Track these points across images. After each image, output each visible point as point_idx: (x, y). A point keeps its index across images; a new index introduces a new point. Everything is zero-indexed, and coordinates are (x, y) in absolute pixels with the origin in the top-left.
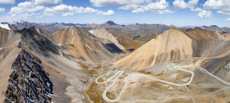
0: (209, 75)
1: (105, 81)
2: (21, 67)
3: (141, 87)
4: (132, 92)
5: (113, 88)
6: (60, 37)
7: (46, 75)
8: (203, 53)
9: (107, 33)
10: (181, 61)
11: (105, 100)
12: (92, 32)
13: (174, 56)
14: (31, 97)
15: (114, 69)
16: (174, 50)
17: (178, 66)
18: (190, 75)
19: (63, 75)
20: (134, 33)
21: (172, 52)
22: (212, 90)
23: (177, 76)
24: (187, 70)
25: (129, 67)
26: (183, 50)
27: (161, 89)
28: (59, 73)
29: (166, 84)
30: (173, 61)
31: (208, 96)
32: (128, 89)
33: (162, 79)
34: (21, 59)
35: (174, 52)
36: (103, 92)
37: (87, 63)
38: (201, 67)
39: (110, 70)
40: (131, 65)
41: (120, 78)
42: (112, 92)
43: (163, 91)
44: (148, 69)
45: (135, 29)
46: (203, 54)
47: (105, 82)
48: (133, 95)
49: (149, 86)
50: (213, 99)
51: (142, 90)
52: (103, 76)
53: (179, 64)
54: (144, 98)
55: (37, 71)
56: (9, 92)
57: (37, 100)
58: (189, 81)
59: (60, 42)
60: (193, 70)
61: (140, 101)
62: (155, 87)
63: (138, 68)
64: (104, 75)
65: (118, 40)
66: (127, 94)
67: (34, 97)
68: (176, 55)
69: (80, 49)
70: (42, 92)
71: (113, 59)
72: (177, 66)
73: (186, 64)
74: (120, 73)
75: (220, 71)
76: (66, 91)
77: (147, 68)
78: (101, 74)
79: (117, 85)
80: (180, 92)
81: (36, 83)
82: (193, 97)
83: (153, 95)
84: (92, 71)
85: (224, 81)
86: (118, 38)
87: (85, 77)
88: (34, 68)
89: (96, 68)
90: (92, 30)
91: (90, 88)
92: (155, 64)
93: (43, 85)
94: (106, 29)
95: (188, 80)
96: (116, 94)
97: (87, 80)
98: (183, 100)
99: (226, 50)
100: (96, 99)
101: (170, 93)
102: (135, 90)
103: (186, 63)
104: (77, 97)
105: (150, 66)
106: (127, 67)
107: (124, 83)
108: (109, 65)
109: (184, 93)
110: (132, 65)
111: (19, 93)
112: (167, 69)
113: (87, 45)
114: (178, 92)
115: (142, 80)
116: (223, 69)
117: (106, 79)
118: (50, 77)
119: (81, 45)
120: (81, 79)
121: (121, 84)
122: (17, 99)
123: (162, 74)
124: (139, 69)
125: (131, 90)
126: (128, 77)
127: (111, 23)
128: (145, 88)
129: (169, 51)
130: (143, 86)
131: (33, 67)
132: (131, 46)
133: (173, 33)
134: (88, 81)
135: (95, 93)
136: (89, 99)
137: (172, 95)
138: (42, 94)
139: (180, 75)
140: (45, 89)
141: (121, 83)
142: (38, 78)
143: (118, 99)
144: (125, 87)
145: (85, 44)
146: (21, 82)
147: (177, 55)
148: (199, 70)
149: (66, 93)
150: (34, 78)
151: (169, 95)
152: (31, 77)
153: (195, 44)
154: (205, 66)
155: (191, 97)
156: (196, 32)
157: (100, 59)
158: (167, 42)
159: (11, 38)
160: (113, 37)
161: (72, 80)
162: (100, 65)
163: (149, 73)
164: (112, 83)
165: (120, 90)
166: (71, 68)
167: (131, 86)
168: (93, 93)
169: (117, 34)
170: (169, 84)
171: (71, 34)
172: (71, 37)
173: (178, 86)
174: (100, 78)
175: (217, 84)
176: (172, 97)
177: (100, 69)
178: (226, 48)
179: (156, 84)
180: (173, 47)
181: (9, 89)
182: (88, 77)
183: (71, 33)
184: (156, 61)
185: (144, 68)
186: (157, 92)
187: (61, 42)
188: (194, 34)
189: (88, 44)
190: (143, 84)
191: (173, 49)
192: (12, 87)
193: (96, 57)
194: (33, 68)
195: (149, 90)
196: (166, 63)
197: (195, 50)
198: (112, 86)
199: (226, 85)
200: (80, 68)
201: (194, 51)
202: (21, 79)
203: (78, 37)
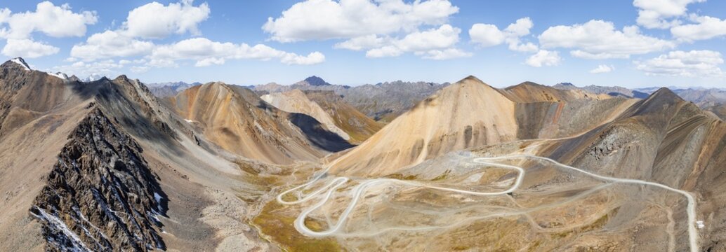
0: (561, 167)
1: (302, 198)
2: (91, 143)
3: (393, 201)
4: (370, 213)
5: (323, 209)
6: (190, 105)
7: (154, 177)
8: (544, 129)
9: (307, 101)
10: (491, 147)
11: (301, 232)
12: (268, 99)
13: (473, 138)
14: (112, 203)
15: (326, 175)
16: (472, 125)
17: (484, 156)
18: (516, 174)
19: (196, 184)
20: (373, 103)
21: (468, 131)
22: (571, 194)
23: (482, 177)
24: (506, 164)
25: (363, 169)
26: (494, 125)
27: (445, 202)
28: (185, 177)
29: (456, 193)
30: (469, 148)
31: (564, 204)
32: (359, 210)
33: (447, 186)
34: (92, 127)
35: (473, 130)
36: (296, 218)
37: (256, 163)
38: (540, 156)
39: (315, 178)
40: (366, 164)
41: (340, 190)
42: (319, 217)
43: (449, 206)
44: (408, 169)
45: (375, 93)
46: (543, 132)
47: (300, 201)
48: (373, 220)
49: (413, 199)
50: (578, 208)
51: (394, 208)
52: (297, 190)
53: (487, 154)
54: (400, 223)
55: (131, 159)
56: (57, 176)
57: (124, 213)
58: (513, 184)
59: (188, 115)
60: (520, 163)
61: (391, 230)
62: (428, 198)
63: (384, 170)
64: (298, 187)
65: (335, 119)
66: (359, 219)
67: (120, 205)
68: (477, 138)
69: (238, 130)
70: (141, 204)
71: (322, 160)
72: (481, 159)
73: (502, 152)
74: (339, 181)
75: (587, 158)
76: (202, 216)
77: (405, 168)
78: (290, 186)
79: (331, 203)
80: (493, 207)
81: (127, 183)
82: (528, 212)
83: (424, 216)
84: (268, 179)
85: (597, 174)
86: (333, 114)
87: (251, 191)
88: (124, 149)
89: (278, 174)
90: (268, 96)
91: (263, 212)
92: (426, 159)
93: (144, 191)
94: (302, 91)
95: (512, 182)
96: (329, 221)
97: (256, 196)
98: (502, 221)
99: (599, 120)
100: (278, 232)
101: (469, 208)
102: (379, 209)
103: (503, 150)
104: (230, 228)
105: (415, 164)
106: (357, 170)
107: (351, 199)
108: (312, 169)
109: (502, 207)
110: (368, 164)
111: (82, 182)
112: (456, 165)
113: (256, 123)
114: (489, 206)
115: (395, 189)
116: (593, 153)
117: (303, 195)
118: (163, 184)
119: (241, 122)
120: (242, 195)
121: (340, 201)
122: (74, 195)
123: (444, 176)
124: (387, 172)
125: (367, 209)
126: (359, 186)
127: (315, 81)
128: (403, 203)
129: (460, 129)
130: (399, 200)
131: (120, 147)
132: (365, 131)
133: (469, 88)
134: (258, 198)
135: (277, 220)
136: (260, 232)
137: (474, 214)
138: (139, 207)
139: (491, 175)
140: (148, 199)
141: (340, 199)
142: (132, 175)
143: (334, 231)
144: (352, 205)
145: (250, 120)
146: (89, 166)
147: (480, 136)
148: (536, 161)
149: (201, 219)
150: (123, 172)
151: (467, 214)
152: (115, 168)
153: (523, 111)
154: (550, 154)
155: (523, 213)
156: (523, 90)
157: (289, 157)
158: (455, 110)
159: (71, 99)
160: (320, 110)
161: (219, 194)
162: (289, 169)
163: (411, 178)
164: (320, 200)
165: (341, 212)
166: (215, 170)
167: (368, 202)
168: (270, 221)
169: (330, 104)
170: (464, 194)
171: (216, 97)
172: (216, 103)
173: (486, 196)
174: (288, 193)
175: (581, 182)
176: (474, 216)
177: (288, 177)
178: (597, 116)
179: (430, 194)
180: (468, 119)
181: (56, 170)
182: (259, 192)
183: (217, 95)
184: (430, 152)
185: (401, 169)
186: (435, 209)
187: (191, 115)
188: (519, 95)
189: (259, 121)
190: (398, 196)
191: (469, 124)
192: (64, 169)
193: (279, 150)
194: (121, 150)
195: (414, 206)
196: (455, 154)
197: (525, 124)
198: (320, 207)
199: (604, 182)
200: (237, 172)
201: (521, 126)
202: (89, 159)
203: (234, 103)
